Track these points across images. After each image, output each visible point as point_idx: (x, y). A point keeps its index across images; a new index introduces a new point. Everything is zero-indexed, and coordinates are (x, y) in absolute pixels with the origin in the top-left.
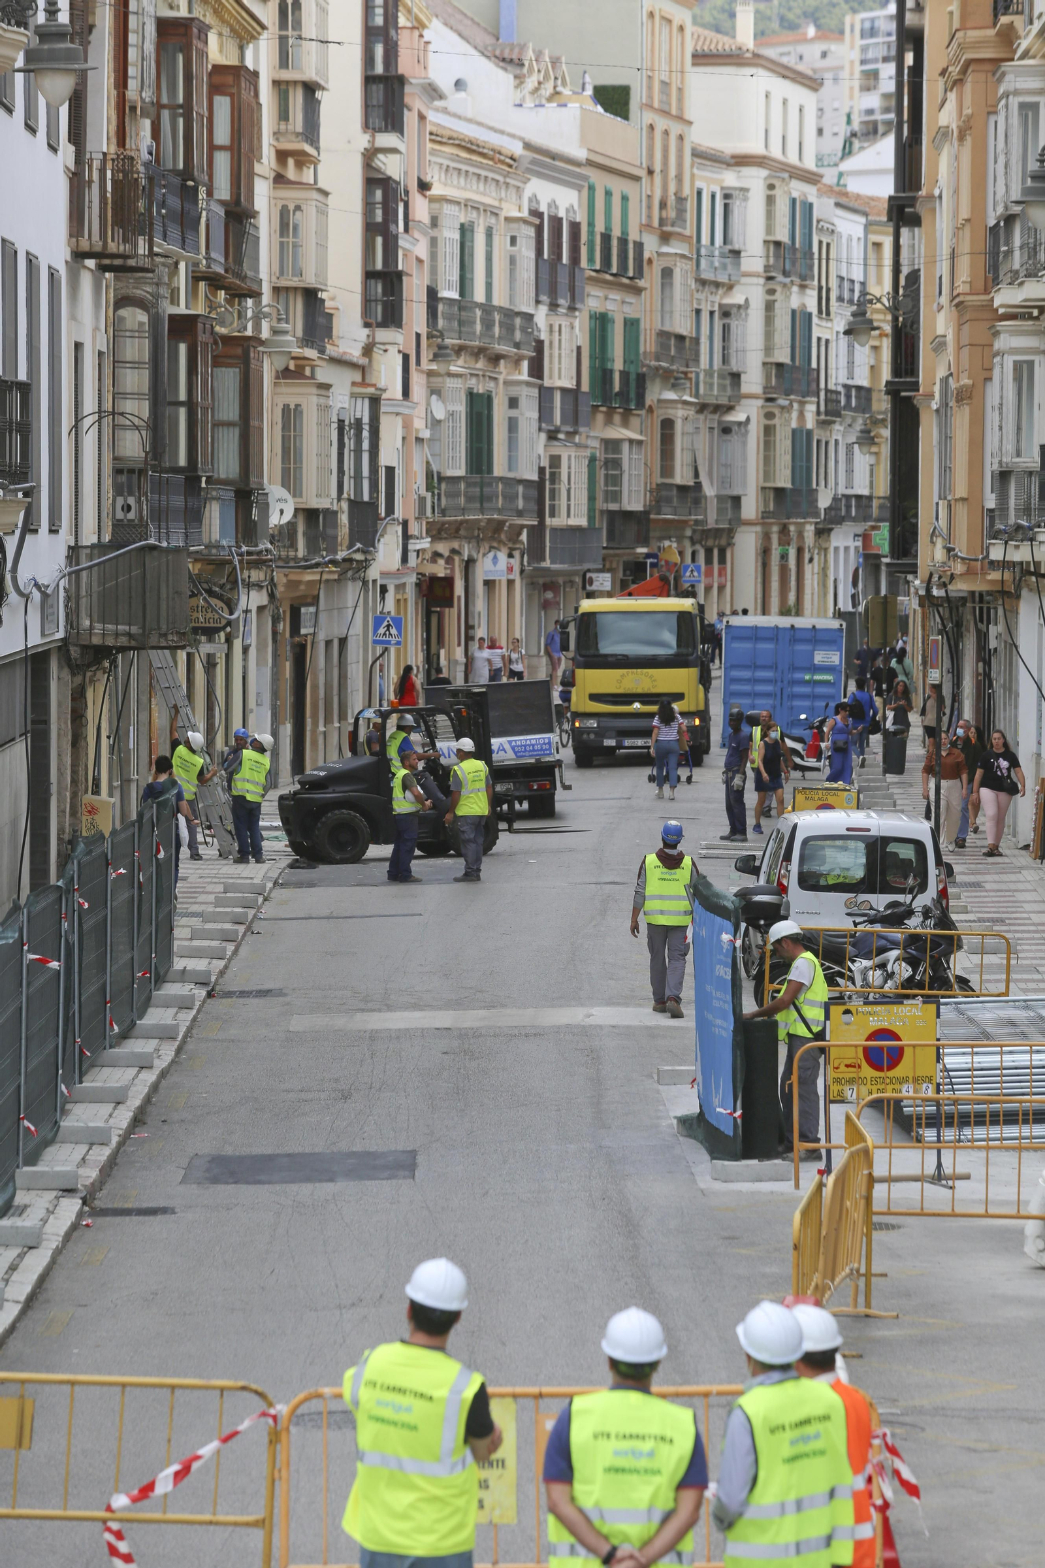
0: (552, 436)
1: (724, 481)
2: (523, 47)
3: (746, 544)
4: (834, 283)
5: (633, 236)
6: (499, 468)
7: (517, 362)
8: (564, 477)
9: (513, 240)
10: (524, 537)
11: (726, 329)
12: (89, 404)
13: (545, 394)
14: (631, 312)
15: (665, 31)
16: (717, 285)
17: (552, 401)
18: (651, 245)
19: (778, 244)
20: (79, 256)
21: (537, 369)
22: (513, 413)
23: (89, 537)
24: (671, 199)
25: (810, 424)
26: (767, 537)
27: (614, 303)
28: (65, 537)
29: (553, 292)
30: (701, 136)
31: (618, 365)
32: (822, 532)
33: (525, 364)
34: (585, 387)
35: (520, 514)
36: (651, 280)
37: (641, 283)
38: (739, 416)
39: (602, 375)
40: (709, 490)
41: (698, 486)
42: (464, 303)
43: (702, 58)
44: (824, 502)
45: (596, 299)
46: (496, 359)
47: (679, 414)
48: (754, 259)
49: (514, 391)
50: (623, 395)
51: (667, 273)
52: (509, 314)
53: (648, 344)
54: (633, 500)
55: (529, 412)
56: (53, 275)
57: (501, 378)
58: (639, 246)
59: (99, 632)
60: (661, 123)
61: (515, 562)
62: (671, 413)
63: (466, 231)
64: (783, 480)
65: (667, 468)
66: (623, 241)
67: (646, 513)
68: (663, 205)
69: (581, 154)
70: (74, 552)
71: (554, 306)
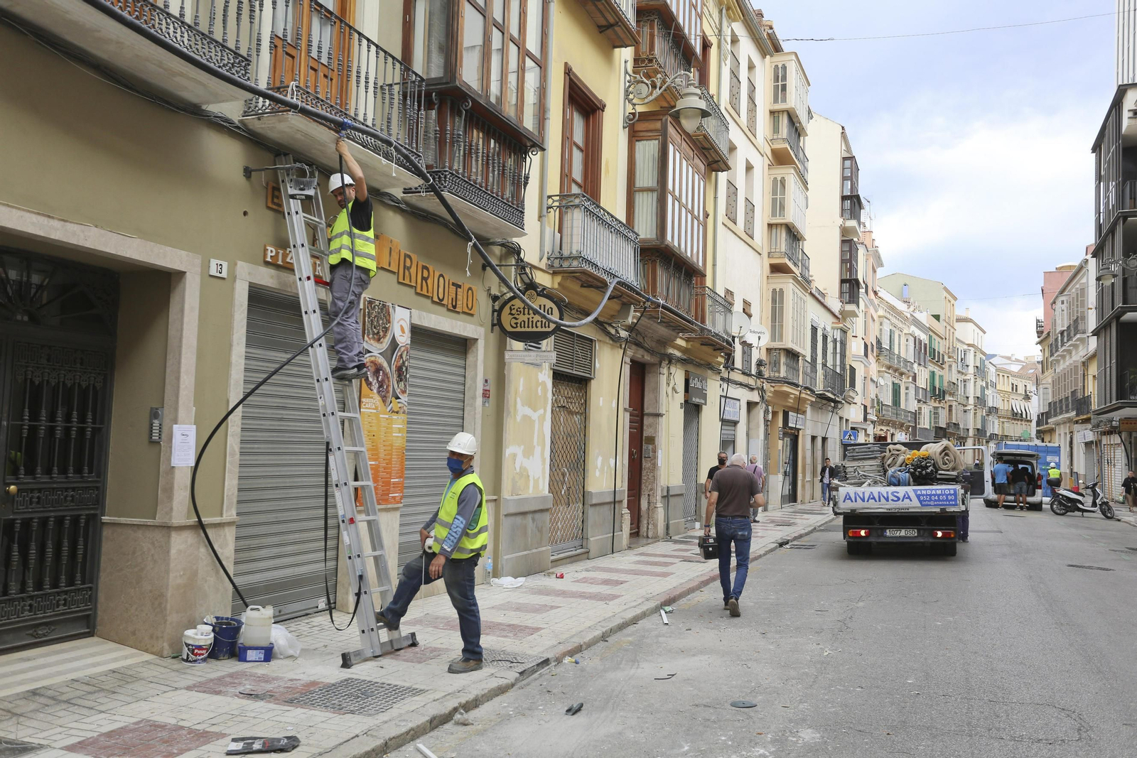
0: (919, 401)
1: (965, 425)
2: (910, 298)
4: (989, 382)
5: (941, 353)
6: (903, 406)
7: (908, 378)
8: (923, 414)
9: (907, 341)
10: (910, 430)
11: (965, 385)
13: (917, 388)
14: (941, 374)
15: (949, 304)
16: (963, 373)
17: (919, 391)
18: (946, 358)
19: (977, 367)
21: (914, 379)
22: (907, 391)
24: (951, 347)
25: (984, 415)
26: (975, 441)
27: (936, 369)
29: (919, 359)
31: (937, 387)
32: (987, 442)
33: (911, 378)
34: (928, 389)
35: (909, 421)
37: (943, 366)
38: (968, 408)
40: (961, 426)
41: (958, 424)
44: (988, 434)
45: (931, 367)
46: (902, 374)
47: (954, 404)
49: (907, 385)
50: (939, 395)
51: (950, 366)
52: (906, 361)
53: (946, 384)
55: (912, 391)
57: (903, 380)
58: (943, 355)
60: (948, 327)
61: (908, 436)
62: (951, 404)
64: (979, 427)
65: (950, 417)
66: (939, 353)
67: (945, 429)
68: (949, 348)
69: (928, 326)
71: (920, 364)
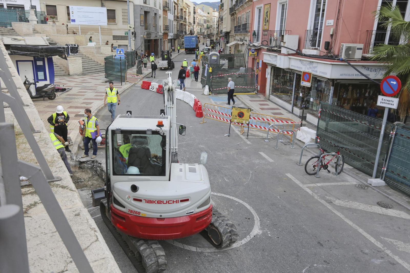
3: (215, 36)
12: (175, 27)
20: (174, 20)
23: (175, 33)
28: (173, 33)
30: (213, 15)
36: (210, 22)
39: (207, 27)
42: (200, 23)
43: (213, 11)
48: (216, 22)
54: (209, 33)
56: (172, 21)
59: (175, 38)
63: (200, 20)
70: (174, 34)
